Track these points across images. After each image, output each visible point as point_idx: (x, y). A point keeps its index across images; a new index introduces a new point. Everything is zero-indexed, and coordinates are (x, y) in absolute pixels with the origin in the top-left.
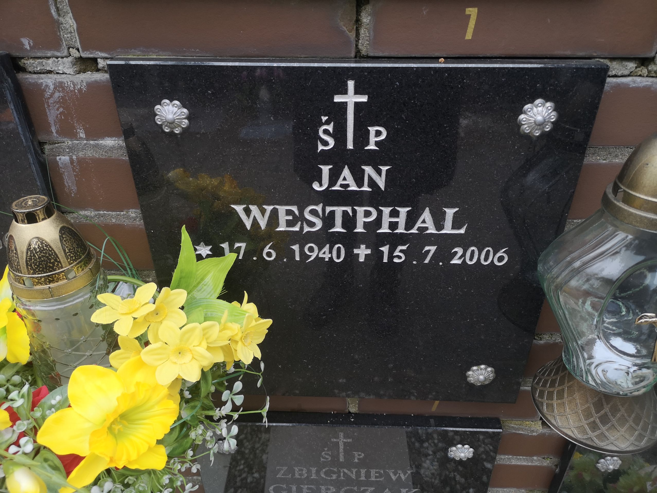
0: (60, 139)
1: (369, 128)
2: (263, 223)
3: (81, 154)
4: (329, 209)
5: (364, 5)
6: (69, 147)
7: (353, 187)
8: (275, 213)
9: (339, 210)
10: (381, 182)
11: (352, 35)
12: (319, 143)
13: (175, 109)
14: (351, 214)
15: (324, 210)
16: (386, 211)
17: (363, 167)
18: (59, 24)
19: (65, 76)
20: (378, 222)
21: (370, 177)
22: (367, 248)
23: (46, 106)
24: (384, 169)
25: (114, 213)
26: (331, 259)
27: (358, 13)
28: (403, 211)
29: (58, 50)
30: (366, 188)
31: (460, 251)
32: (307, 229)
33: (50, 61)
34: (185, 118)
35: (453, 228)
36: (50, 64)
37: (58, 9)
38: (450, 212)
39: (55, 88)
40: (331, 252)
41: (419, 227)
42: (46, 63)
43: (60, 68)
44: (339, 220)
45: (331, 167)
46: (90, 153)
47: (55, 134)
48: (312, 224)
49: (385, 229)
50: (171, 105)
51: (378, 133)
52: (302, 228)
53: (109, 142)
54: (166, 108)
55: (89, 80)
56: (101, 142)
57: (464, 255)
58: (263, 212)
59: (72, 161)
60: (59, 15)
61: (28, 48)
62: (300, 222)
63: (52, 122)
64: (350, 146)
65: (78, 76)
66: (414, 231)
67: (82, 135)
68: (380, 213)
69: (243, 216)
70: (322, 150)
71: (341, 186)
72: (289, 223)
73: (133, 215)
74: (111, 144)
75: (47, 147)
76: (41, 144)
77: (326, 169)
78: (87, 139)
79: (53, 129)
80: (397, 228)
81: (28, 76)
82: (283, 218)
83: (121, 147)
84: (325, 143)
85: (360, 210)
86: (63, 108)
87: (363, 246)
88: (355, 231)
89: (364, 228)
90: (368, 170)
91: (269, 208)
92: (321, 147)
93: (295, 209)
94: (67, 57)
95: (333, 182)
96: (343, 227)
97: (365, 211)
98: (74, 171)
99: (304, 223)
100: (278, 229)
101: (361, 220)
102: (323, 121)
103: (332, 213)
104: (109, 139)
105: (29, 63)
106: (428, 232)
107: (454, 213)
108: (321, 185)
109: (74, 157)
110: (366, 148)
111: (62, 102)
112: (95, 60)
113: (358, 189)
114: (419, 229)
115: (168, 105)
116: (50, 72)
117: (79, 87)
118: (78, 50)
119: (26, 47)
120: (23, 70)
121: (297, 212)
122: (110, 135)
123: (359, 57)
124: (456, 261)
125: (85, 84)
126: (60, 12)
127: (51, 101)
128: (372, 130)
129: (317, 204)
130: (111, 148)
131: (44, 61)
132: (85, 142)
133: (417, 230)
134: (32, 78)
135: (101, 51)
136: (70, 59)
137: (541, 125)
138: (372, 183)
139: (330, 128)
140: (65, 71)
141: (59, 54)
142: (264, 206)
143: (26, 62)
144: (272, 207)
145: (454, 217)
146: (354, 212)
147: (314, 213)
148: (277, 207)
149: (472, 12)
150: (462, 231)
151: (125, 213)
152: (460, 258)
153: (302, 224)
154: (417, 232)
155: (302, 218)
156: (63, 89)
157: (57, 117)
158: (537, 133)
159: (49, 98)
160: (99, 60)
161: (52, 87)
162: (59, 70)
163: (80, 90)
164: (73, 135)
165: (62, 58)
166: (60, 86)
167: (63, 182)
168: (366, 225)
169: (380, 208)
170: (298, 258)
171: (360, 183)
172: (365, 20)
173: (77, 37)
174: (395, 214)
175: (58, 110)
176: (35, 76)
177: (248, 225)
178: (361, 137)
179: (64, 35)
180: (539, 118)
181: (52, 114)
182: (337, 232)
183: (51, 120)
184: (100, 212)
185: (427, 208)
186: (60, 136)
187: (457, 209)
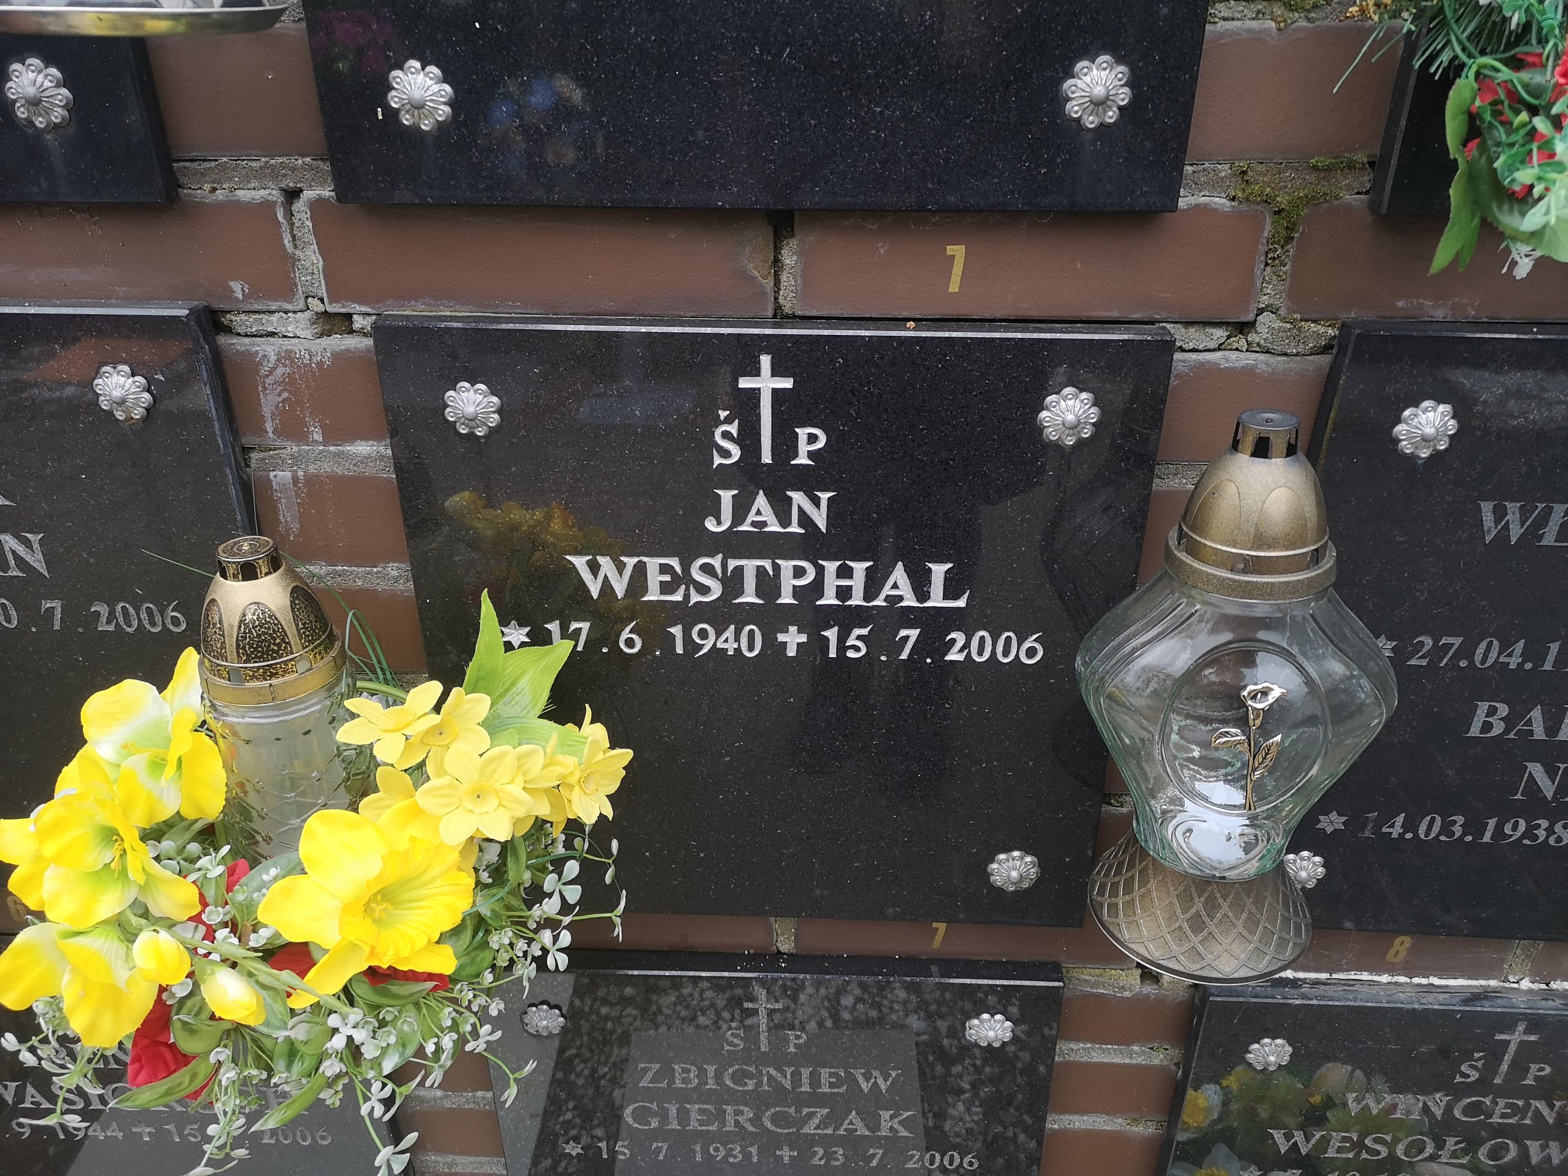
0: (278, 443)
1: (796, 430)
2: (620, 588)
3: (312, 469)
4: (732, 564)
5: (786, 238)
6: (293, 457)
7: (774, 527)
8: (640, 569)
9: (750, 566)
10: (820, 519)
11: (769, 283)
12: (715, 452)
13: (479, 398)
14: (771, 573)
15: (724, 566)
16: (831, 566)
17: (789, 493)
18: (294, 260)
19: (297, 340)
20: (817, 588)
21: (801, 510)
22: (799, 632)
23: (260, 388)
24: (824, 496)
25: (361, 569)
26: (738, 650)
27: (777, 250)
28: (860, 568)
29: (289, 301)
30: (795, 528)
31: (959, 637)
32: (695, 598)
33: (275, 318)
34: (494, 412)
35: (946, 597)
36: (273, 322)
37: (294, 237)
38: (939, 571)
39: (278, 360)
40: (737, 639)
41: (887, 596)
42: (268, 321)
43: (289, 329)
44: (750, 582)
45: (736, 492)
46: (327, 467)
47: (271, 435)
48: (704, 590)
49: (829, 599)
50: (472, 391)
51: (812, 438)
52: (687, 596)
53: (363, 448)
54: (464, 395)
55: (337, 349)
56: (349, 448)
57: (966, 646)
58: (620, 567)
59: (295, 480)
60: (296, 247)
61: (241, 297)
62: (684, 586)
63: (268, 415)
64: (767, 458)
65: (318, 341)
66: (879, 602)
67: (318, 437)
68: (820, 571)
69: (586, 574)
70: (720, 464)
71: (754, 524)
72: (665, 588)
73: (395, 573)
74: (364, 452)
75: (254, 456)
76: (246, 450)
77: (727, 497)
78: (325, 443)
79: (269, 427)
80: (851, 597)
81: (235, 341)
82: (655, 579)
83: (382, 457)
84: (726, 454)
85: (787, 566)
86: (289, 391)
87: (793, 629)
88: (779, 601)
89: (794, 597)
90: (798, 498)
91: (631, 562)
92: (718, 460)
93: (675, 563)
94: (302, 311)
95: (739, 515)
96: (758, 595)
97: (795, 567)
98: (297, 496)
99: (691, 588)
100: (645, 599)
101: (788, 583)
102: (722, 418)
103: (739, 570)
104: (363, 443)
105: (239, 321)
106: (903, 604)
107: (946, 572)
108: (719, 523)
109: (300, 473)
110: (792, 462)
111: (289, 382)
112: (349, 317)
113: (782, 530)
114: (888, 598)
115: (468, 390)
116: (272, 334)
117: (319, 359)
118: (322, 300)
119: (236, 295)
120: (228, 330)
121: (678, 569)
122: (365, 437)
123: (781, 317)
124: (953, 656)
125: (329, 355)
126: (298, 242)
127: (269, 381)
128: (803, 433)
129: (712, 555)
130: (365, 458)
131: (265, 317)
132: (321, 448)
133: (885, 600)
134: (241, 344)
135: (360, 303)
136: (307, 314)
137: (1076, 427)
138: (805, 520)
139: (733, 429)
140: (298, 334)
141: (290, 307)
142: (622, 558)
143: (233, 318)
144: (635, 560)
145: (946, 578)
146: (777, 568)
147: (707, 569)
148: (645, 559)
149: (957, 251)
150: (961, 603)
151: (379, 569)
152: (961, 650)
153: (687, 589)
154: (885, 604)
155: (685, 579)
156: (292, 361)
157: (277, 406)
158: (1070, 441)
159: (267, 376)
160: (355, 317)
161: (273, 358)
162: (288, 332)
163: (320, 364)
164: (301, 437)
165: (295, 312)
166: (287, 357)
167: (278, 515)
168: (797, 591)
169: (820, 562)
170: (680, 650)
171: (785, 521)
172: (787, 261)
173: (323, 282)
174: (845, 572)
175: (279, 395)
176: (247, 340)
177: (595, 590)
178: (785, 444)
179: (301, 278)
180: (1070, 418)
181: (269, 403)
182: (748, 603)
183: (267, 410)
184: (336, 568)
185: (900, 564)
186: (279, 437)
187: (950, 565)
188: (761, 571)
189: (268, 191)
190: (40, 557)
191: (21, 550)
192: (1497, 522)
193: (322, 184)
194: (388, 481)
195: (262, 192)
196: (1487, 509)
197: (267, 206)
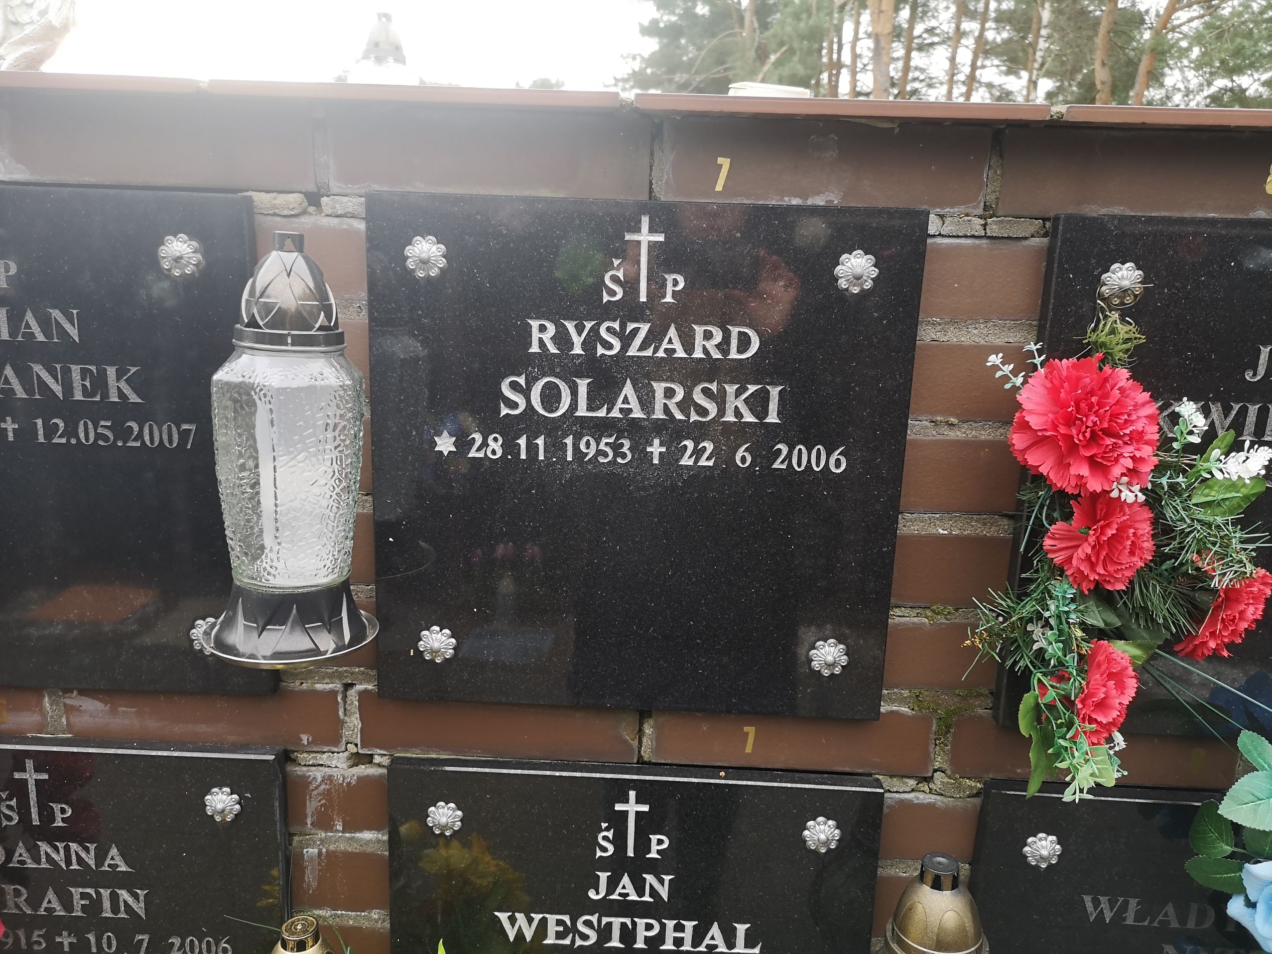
0: (313, 831)
1: (650, 836)
2: (529, 935)
3: (332, 848)
4: (605, 920)
5: (647, 718)
6: (321, 840)
7: (633, 897)
8: (543, 921)
9: (617, 921)
10: (664, 893)
11: (635, 744)
12: (597, 849)
13: (450, 812)
14: (630, 927)
15: (599, 921)
16: (670, 924)
17: (644, 875)
18: (343, 722)
19: (336, 770)
20: (661, 937)
21: (651, 886)
23: (308, 797)
24: (667, 878)
25: (353, 913)
27: (641, 725)
28: (689, 925)
29: (336, 746)
30: (647, 898)
32: (579, 942)
33: (325, 756)
34: (458, 822)
36: (324, 758)
37: (345, 709)
38: (742, 929)
39: (323, 781)
42: (320, 758)
43: (333, 763)
44: (616, 933)
45: (609, 874)
46: (342, 847)
47: (309, 826)
48: (585, 937)
49: (668, 945)
50: (446, 808)
51: (660, 842)
52: (573, 941)
53: (367, 835)
54: (441, 811)
55: (361, 775)
56: (358, 835)
58: (530, 920)
59: (320, 853)
60: (345, 715)
61: (306, 743)
62: (571, 935)
63: (310, 814)
64: (631, 854)
65: (350, 770)
66: (702, 948)
67: (340, 828)
68: (663, 927)
69: (506, 925)
70: (601, 857)
71: (620, 895)
72: (559, 935)
73: (376, 917)
74: (368, 838)
75: (296, 838)
76: (291, 835)
77: (603, 876)
78: (343, 832)
79: (309, 821)
80: (683, 945)
81: (297, 768)
82: (552, 928)
83: (379, 841)
84: (605, 850)
85: (641, 922)
86: (326, 799)
88: (635, 946)
89: (645, 943)
90: (650, 878)
91: (537, 917)
92: (599, 854)
93: (566, 919)
94: (343, 752)
95: (611, 890)
96: (621, 942)
97: (647, 924)
98: (319, 864)
99: (577, 935)
100: (545, 942)
101: (642, 934)
102: (603, 828)
103: (610, 924)
104: (368, 832)
105: (302, 757)
107: (746, 930)
108: (598, 893)
109: (324, 850)
110: (647, 856)
111: (327, 794)
112: (372, 756)
113: (638, 899)
114: (707, 946)
115: (443, 807)
116: (321, 765)
117: (348, 780)
118: (356, 745)
119: (303, 742)
120: (294, 761)
121: (569, 923)
122: (370, 828)
123: (644, 765)
125: (355, 778)
126: (348, 713)
127: (315, 793)
128: (654, 838)
129: (592, 914)
130: (368, 841)
131: (319, 756)
132: (340, 834)
133: (705, 948)
134: (300, 770)
135: (380, 749)
136: (346, 754)
137: (826, 843)
138: (654, 893)
139: (610, 834)
140: (338, 766)
141: (336, 750)
142: (532, 915)
143: (299, 755)
144: (541, 916)
145: (746, 934)
146: (634, 924)
147: (588, 923)
148: (547, 916)
149: (751, 730)
151: (366, 914)
153: (574, 937)
155: (574, 930)
156: (331, 781)
157: (316, 809)
158: (823, 850)
159: (313, 790)
160: (376, 757)
161: (319, 779)
163: (349, 784)
164: (329, 827)
165: (338, 753)
166: (328, 779)
167: (304, 877)
168: (647, 940)
169: (663, 920)
171: (641, 893)
172: (647, 731)
173: (359, 736)
174: (679, 928)
175: (320, 801)
176: (305, 769)
177: (512, 935)
178: (643, 844)
179: (346, 733)
180: (823, 837)
181: (312, 806)
182: (614, 947)
183: (309, 811)
184: (337, 912)
185: (716, 923)
186: (314, 827)
187: (749, 925)
188: (623, 925)
189: (334, 685)
190: (142, 905)
191: (130, 900)
192: (1096, 909)
193: (369, 682)
194: (382, 856)
195: (331, 686)
196: (1088, 900)
197: (334, 693)
